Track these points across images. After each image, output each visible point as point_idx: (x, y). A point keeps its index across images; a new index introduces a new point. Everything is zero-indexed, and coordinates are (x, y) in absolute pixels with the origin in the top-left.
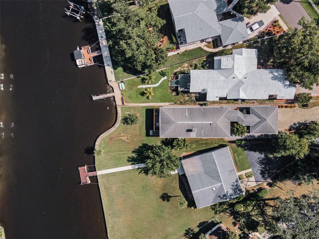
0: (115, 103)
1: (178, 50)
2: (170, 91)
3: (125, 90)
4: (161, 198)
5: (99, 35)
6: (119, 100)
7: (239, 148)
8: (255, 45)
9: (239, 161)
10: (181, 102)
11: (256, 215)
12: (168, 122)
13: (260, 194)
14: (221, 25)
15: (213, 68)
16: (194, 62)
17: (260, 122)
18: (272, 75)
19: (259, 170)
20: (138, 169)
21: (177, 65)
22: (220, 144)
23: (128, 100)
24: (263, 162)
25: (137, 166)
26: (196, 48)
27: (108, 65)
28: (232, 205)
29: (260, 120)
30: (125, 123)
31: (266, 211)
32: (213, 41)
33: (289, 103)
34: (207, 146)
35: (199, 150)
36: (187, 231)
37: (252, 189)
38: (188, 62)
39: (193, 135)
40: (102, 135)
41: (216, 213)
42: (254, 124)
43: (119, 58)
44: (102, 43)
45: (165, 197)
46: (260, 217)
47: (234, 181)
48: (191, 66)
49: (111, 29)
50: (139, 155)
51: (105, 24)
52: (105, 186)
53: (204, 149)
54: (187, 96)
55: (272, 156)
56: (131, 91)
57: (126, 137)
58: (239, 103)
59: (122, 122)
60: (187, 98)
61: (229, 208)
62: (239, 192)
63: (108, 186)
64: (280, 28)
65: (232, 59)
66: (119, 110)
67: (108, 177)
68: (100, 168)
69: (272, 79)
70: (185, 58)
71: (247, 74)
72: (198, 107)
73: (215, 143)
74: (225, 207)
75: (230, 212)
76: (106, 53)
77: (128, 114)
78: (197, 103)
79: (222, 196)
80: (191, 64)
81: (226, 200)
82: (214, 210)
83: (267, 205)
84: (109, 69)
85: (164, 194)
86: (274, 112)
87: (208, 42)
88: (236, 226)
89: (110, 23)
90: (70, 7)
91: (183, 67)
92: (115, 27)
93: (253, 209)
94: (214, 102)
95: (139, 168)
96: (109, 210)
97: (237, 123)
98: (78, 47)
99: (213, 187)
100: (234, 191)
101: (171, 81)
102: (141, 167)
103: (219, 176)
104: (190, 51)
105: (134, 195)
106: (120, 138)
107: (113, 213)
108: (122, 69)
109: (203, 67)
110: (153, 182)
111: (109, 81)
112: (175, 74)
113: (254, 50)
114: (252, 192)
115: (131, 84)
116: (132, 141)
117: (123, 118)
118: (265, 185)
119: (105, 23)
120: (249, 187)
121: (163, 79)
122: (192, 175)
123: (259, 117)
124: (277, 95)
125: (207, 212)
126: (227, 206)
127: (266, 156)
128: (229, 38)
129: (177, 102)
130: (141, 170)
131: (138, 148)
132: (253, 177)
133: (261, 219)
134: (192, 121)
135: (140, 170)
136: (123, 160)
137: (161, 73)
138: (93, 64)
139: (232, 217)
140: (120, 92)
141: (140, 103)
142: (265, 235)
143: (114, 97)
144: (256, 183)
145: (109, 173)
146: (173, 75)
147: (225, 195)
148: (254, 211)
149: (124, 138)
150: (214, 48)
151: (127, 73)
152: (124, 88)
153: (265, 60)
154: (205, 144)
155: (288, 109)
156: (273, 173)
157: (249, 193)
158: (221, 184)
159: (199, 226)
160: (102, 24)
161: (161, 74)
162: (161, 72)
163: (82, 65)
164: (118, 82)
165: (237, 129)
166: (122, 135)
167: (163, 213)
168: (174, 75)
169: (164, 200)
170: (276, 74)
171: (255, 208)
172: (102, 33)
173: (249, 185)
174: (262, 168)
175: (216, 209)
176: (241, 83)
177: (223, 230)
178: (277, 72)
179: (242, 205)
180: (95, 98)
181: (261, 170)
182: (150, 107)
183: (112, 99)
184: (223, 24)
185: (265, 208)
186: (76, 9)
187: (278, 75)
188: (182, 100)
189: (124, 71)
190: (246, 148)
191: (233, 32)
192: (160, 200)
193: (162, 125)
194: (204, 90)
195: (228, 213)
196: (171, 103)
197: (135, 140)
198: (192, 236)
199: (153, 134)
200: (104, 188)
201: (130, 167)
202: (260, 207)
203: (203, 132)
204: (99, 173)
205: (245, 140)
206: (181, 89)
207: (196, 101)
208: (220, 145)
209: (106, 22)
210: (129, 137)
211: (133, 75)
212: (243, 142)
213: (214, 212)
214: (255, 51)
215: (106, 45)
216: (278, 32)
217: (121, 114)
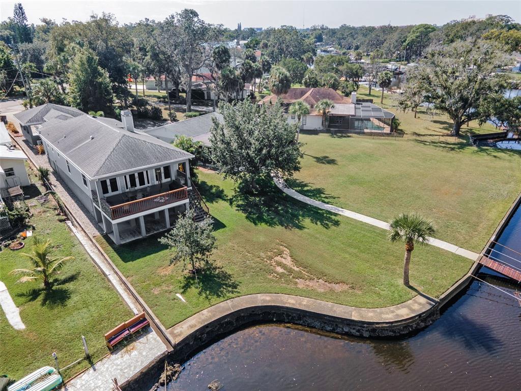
4: (336, 164)
36: (340, 138)
45: (325, 161)
52: (471, 228)
57: (276, 259)
85: (322, 163)
149: (288, 262)
166: (280, 270)
169: (333, 160)
207: (41, 194)
210: (269, 253)
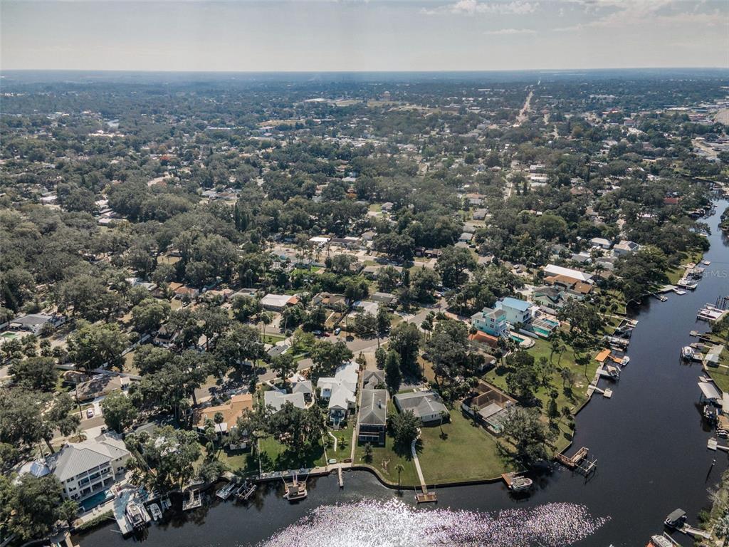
0: (349, 468)
2: (343, 430)
3: (337, 459)
4: (445, 440)
5: (277, 477)
6: (347, 464)
12: (372, 418)
15: (329, 398)
23: (348, 458)
24: (408, 384)
25: (415, 455)
27: (310, 471)
29: (374, 376)
30: (371, 461)
40: (382, 479)
42: (377, 379)
44: (285, 475)
49: (274, 467)
54: (349, 419)
55: (403, 379)
57: (385, 462)
63: (437, 476)
66: (356, 465)
68: (418, 483)
72: (359, 413)
76: (296, 472)
77: (362, 459)
83: (442, 384)
84: (314, 471)
89: (267, 467)
94: (357, 400)
95: (417, 454)
97: (375, 386)
101: (334, 429)
102: (415, 452)
103: (419, 398)
106: (386, 466)
108: (316, 461)
109: (327, 403)
111: (326, 471)
115: (332, 455)
117: (365, 463)
118: (426, 383)
120: (428, 391)
125: (454, 412)
126: (447, 402)
127: (403, 382)
130: (418, 452)
131: (396, 455)
132: (420, 388)
140: (339, 464)
141: (351, 450)
143: (343, 469)
144: (425, 387)
151: (320, 457)
152: (335, 460)
156: (417, 380)
159: (468, 419)
160: (266, 473)
164: (328, 464)
165: (380, 387)
167: (459, 439)
169: (447, 438)
172: (275, 474)
174: (412, 384)
180: (341, 483)
181: (414, 385)
182: (356, 443)
189: (318, 459)
192: (447, 440)
193: (376, 423)
194: (346, 401)
195: (452, 402)
197: (388, 455)
198: (477, 422)
199: (382, 442)
200: (440, 480)
201: (416, 461)
204: (423, 484)
211: (323, 453)
213: (453, 409)
215: (289, 471)
216: (308, 372)
217: (362, 464)
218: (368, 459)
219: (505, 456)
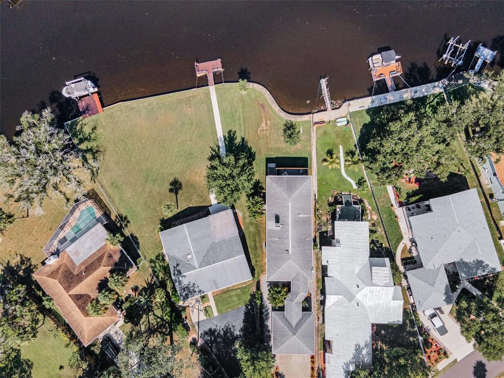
0: (316, 112)
1: (398, 205)
2: (336, 193)
3: (336, 126)
4: (175, 179)
5: (418, 88)
6: (321, 118)
7: (249, 297)
8: (408, 322)
9: (230, 297)
10: (318, 210)
11: (149, 321)
12: (290, 189)
13: (180, 327)
14: (439, 269)
15: (371, 256)
16: (379, 230)
17: (292, 326)
18: (362, 345)
19: (217, 326)
20: (217, 146)
21: (374, 204)
22: (255, 268)
23: (321, 131)
24: (227, 333)
25: (221, 144)
26: (401, 231)
27: (373, 102)
28: (163, 285)
29: (294, 326)
30: (285, 127)
31: (155, 336)
32: (413, 258)
33: (319, 374)
34: (251, 248)
35: (247, 236)
36: (126, 218)
37: (188, 316)
38: (380, 220)
39: (271, 225)
40: (269, 92)
41: (151, 261)
42: (287, 318)
43: (386, 115)
44: (407, 92)
45: (176, 187)
46: (145, 328)
47: (201, 288)
48: (374, 225)
49: (428, 105)
50: (238, 147)
51: (435, 96)
52: (192, 97)
53: (248, 244)
54: (327, 219)
55: (237, 346)
56: (334, 135)
57: (265, 128)
58: (318, 297)
59: (288, 123)
60: (324, 219)
61: (160, 282)
62: (184, 295)
63: (192, 102)
64: (436, 361)
65: (386, 283)
66: (306, 118)
67: (206, 102)
68: (219, 89)
69: (356, 346)
70: (385, 216)
71: (363, 306)
72: (312, 235)
73: (256, 261)
74: (161, 275)
75: (152, 282)
76: (392, 98)
77: (299, 132)
78: (318, 234)
79: (178, 268)
80: (376, 224)
81: (172, 274)
82: (156, 259)
84: (367, 103)
85: (180, 184)
86: (306, 348)
87: (411, 250)
88: (133, 291)
89: (438, 104)
90: (461, 45)
91: (371, 213)
92: (431, 111)
93: (158, 317)
94: (318, 259)
95: (219, 147)
96: (157, 104)
97: (289, 291)
98: (400, 57)
99: (192, 255)
100: (186, 287)
101: (350, 195)
102: (221, 150)
103: (208, 263)
104: (397, 222)
105: (179, 140)
106: (264, 120)
107: (152, 109)
108: (367, 123)
109: (372, 242)
110: (199, 169)
111: (349, 103)
112: (361, 201)
113: (401, 320)
114: (184, 316)
115: (344, 135)
116: (259, 137)
117: (294, 124)
118: (193, 335)
119: (437, 96)
120: (191, 312)
121: (353, 183)
122: (210, 225)
123: (299, 324)
124: (332, 353)
125: (153, 248)
126: (161, 278)
127: (236, 338)
128: (419, 280)
129: (318, 204)
130: (217, 151)
131: (249, 145)
132: (205, 318)
133: (143, 328)
134: (292, 223)
135: (217, 149)
136: (231, 124)
137: (362, 181)
138: (375, 80)
139: (146, 286)
140: (332, 119)
141: (317, 149)
142: (120, 335)
143: (325, 110)
144: (196, 322)
145: (211, 103)
146: (359, 198)
147: (181, 274)
148: (155, 319)
149: (263, 125)
150: (402, 260)
151: (361, 129)
152: (338, 125)
153: (385, 337)
154: (255, 245)
155: (309, 372)
156: (211, 348)
157: (182, 311)
158: (197, 266)
159: (132, 235)
160: (436, 92)
161: (360, 180)
162: (364, 180)
163: (373, 64)
164: (348, 116)
165: (280, 292)
166: (269, 122)
167: (152, 183)
168: (359, 200)
169: (171, 184)
170: (364, 352)
171: (159, 320)
172: (421, 91)
173: (192, 311)
174: (219, 331)
175: (157, 261)
176: (350, 297)
177: (128, 270)
178: (368, 354)
179: (164, 300)
180: (324, 82)
181: (215, 330)
182: (311, 164)
183: (322, 107)
184: (440, 272)
185: (159, 335)
186: (458, 53)
187: (363, 355)
188: (321, 212)
189: (365, 125)
190: (249, 307)
191: (429, 286)
192: (172, 179)
193: (285, 179)
194: (338, 242)
195: (151, 280)
196: (316, 195)
197: (261, 141)
198: (119, 225)
199: (271, 168)
200: (189, 97)
201: (220, 134)
202: (160, 328)
203: (274, 239)
204: (212, 89)
205: (262, 306)
206: (338, 210)
207: (320, 232)
208: (253, 267)
209: (439, 97)
210: (265, 133)
211: (359, 138)
212: (258, 302)
213: (154, 258)
214: (399, 321)
215: (403, 98)
216: (429, 357)
217: (299, 120)
218: (290, 129)
219: (89, 150)
